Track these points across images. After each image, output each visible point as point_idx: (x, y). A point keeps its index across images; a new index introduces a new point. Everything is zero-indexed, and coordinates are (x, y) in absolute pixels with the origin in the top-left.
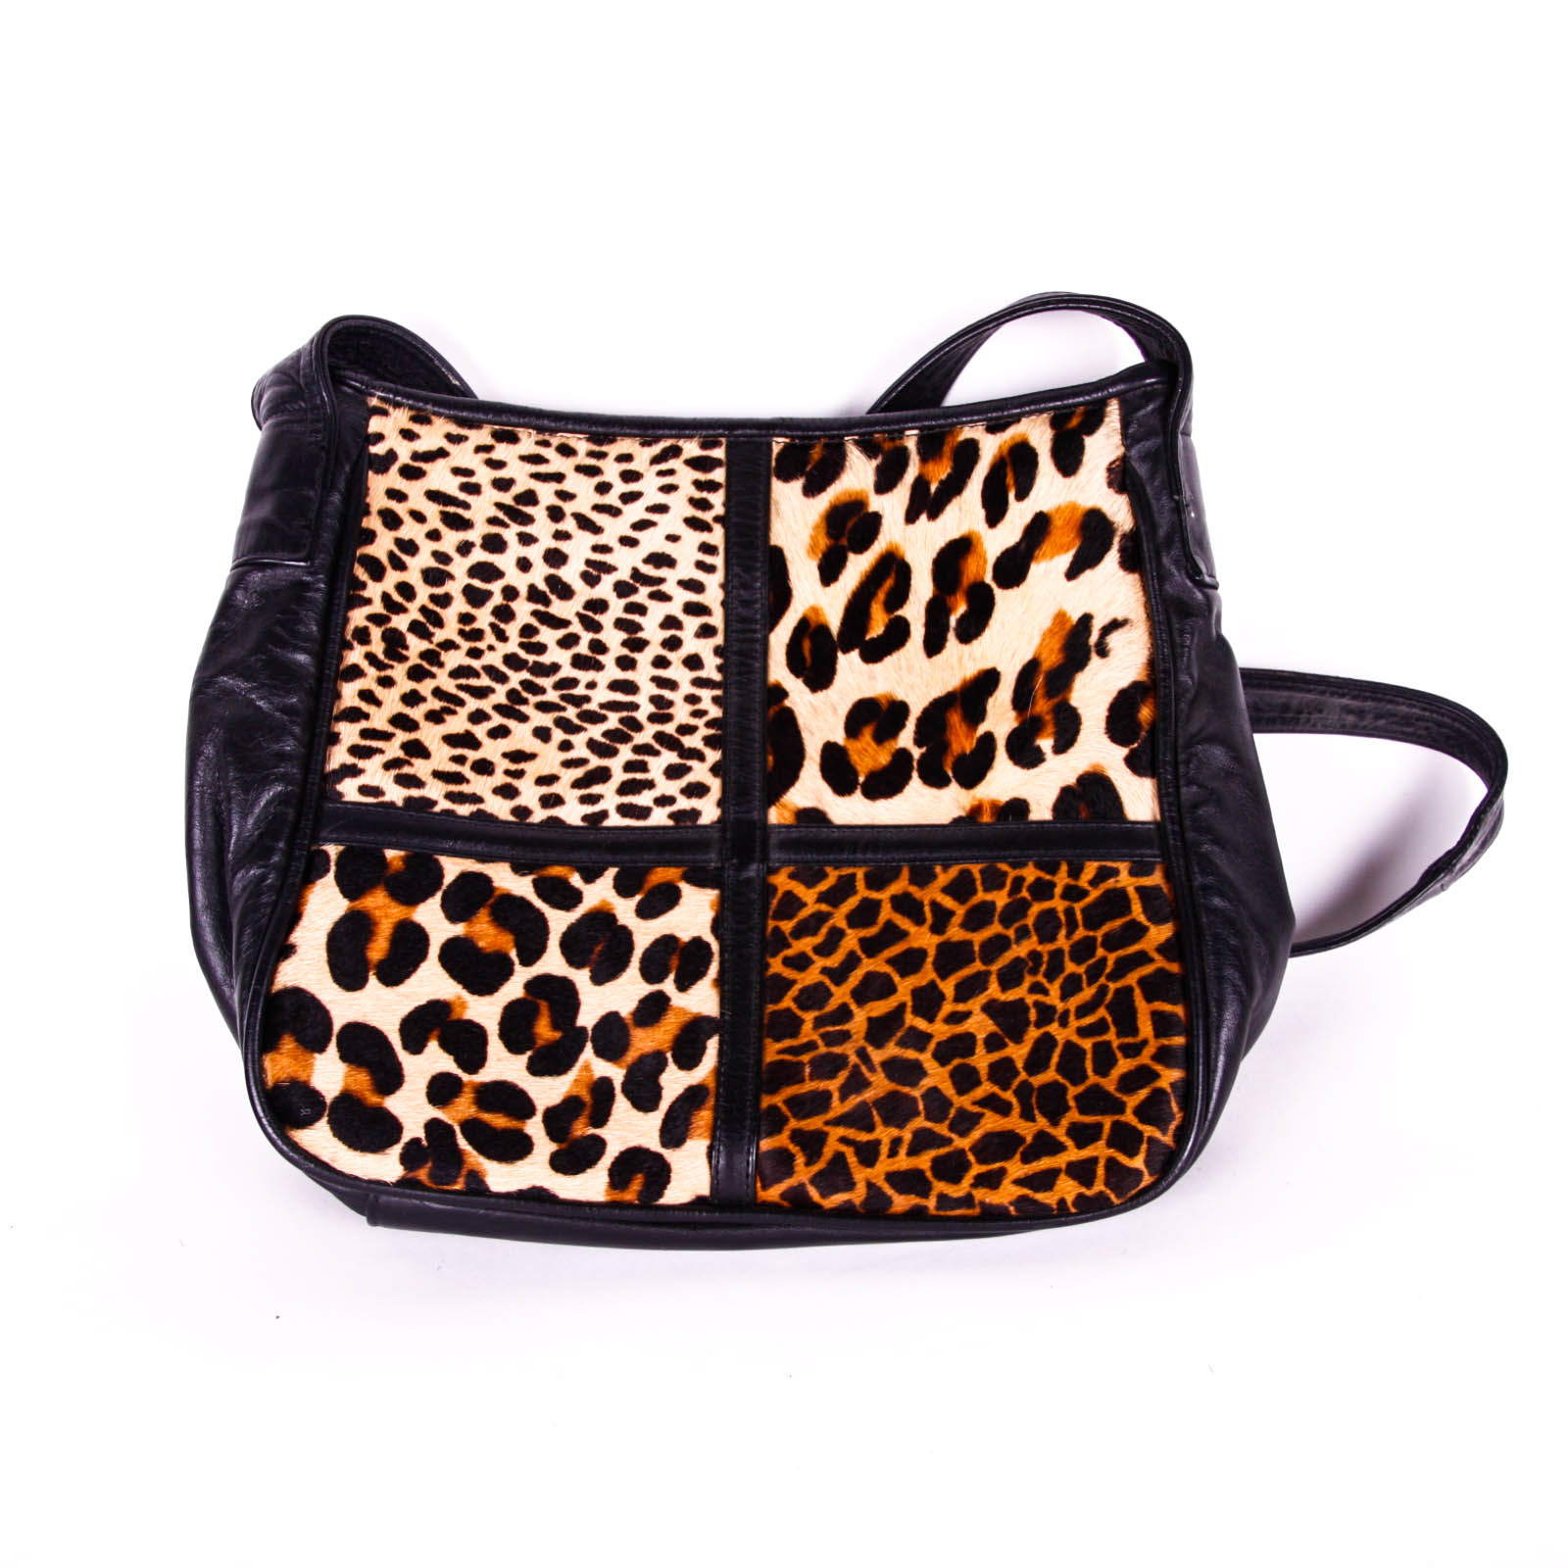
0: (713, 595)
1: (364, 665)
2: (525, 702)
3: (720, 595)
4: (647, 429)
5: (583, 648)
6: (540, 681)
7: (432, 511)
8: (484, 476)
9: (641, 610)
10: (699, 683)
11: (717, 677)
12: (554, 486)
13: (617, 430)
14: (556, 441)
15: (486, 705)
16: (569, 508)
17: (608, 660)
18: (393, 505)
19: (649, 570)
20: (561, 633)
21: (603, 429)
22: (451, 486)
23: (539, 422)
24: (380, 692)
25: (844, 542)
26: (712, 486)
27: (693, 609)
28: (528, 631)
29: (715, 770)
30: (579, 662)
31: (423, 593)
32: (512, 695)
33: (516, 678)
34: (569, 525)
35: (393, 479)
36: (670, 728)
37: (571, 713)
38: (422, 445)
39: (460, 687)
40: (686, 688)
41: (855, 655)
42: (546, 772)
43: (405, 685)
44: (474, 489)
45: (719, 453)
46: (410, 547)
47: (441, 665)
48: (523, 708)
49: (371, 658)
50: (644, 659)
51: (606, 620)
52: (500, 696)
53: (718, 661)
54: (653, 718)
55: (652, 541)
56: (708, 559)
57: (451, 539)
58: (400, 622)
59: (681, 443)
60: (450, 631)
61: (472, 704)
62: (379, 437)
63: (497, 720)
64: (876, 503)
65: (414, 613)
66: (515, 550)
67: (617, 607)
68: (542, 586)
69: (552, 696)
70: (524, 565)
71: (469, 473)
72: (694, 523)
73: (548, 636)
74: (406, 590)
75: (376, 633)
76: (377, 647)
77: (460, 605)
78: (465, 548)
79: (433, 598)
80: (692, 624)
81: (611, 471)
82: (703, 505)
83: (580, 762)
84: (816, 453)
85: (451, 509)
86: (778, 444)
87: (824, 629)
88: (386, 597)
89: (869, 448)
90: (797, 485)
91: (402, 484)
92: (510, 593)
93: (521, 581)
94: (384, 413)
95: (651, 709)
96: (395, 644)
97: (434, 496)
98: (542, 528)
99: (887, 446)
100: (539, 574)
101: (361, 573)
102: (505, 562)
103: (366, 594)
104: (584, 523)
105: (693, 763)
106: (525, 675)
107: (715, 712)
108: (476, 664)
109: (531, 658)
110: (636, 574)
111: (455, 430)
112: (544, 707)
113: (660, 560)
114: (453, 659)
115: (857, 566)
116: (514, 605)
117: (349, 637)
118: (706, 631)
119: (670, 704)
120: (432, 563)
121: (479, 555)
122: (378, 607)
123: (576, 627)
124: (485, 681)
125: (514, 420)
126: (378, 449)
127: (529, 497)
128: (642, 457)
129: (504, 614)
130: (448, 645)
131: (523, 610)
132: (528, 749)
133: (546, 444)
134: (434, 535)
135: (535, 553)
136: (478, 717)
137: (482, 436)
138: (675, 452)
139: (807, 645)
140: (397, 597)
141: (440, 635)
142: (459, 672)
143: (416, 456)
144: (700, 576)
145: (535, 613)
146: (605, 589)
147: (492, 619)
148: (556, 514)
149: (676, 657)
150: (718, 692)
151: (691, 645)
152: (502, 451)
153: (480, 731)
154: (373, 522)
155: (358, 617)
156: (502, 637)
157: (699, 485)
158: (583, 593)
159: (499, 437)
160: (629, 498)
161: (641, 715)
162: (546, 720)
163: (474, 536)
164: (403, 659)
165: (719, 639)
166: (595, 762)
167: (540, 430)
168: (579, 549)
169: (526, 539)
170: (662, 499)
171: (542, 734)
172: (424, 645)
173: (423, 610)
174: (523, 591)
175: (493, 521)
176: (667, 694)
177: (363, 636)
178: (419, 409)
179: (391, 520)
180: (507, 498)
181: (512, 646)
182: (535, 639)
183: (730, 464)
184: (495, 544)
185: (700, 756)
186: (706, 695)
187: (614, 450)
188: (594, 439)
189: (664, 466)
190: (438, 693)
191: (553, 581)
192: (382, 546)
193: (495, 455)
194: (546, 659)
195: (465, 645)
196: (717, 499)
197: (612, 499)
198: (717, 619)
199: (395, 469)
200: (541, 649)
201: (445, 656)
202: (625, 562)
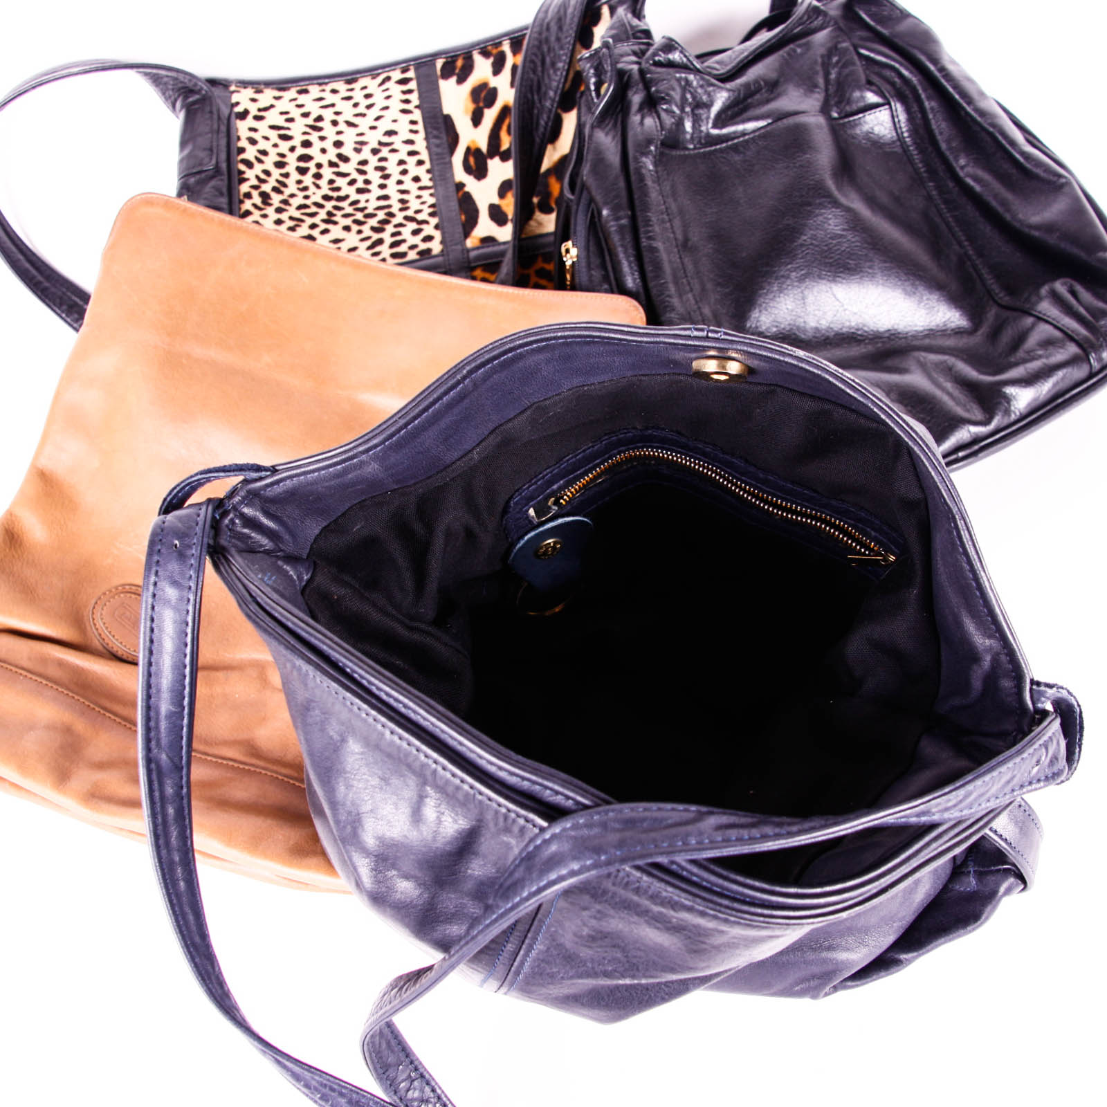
0: (421, 144)
1: (252, 209)
2: (334, 215)
3: (424, 144)
4: (372, 72)
5: (360, 184)
6: (341, 204)
7: (274, 135)
8: (296, 113)
9: (384, 159)
10: (421, 188)
11: (430, 184)
12: (332, 110)
13: (358, 76)
14: (329, 88)
15: (316, 220)
16: (340, 119)
17: (373, 187)
18: (252, 134)
19: (386, 139)
20: (348, 179)
21: (351, 78)
22: (280, 121)
23: (320, 81)
24: (262, 221)
25: (481, 104)
26: (410, 92)
27: (412, 153)
28: (331, 182)
29: (437, 227)
30: (360, 191)
31: (276, 173)
32: (330, 214)
33: (329, 206)
34: (342, 126)
35: (250, 122)
36: (410, 213)
37: (359, 216)
38: (262, 105)
39: (303, 214)
40: (416, 192)
41: (497, 159)
42: (352, 246)
43: (274, 216)
44: (291, 120)
45: (411, 74)
46: (264, 153)
47: (290, 205)
48: (335, 219)
49: (255, 206)
50: (391, 183)
51: (369, 168)
52: (323, 214)
53: (429, 176)
54: (401, 210)
55: (384, 125)
56: (414, 127)
57: (284, 147)
58: (266, 188)
59: (390, 74)
60: (292, 188)
61: (309, 221)
62: (237, 104)
63: (323, 226)
64: (494, 82)
65: (272, 182)
66: (318, 145)
67: (373, 161)
68: (335, 160)
69: (349, 210)
70: (324, 151)
71: (287, 113)
72: (404, 111)
73: (341, 182)
74: (267, 173)
75: (255, 194)
76: (257, 200)
77: (295, 176)
78: (292, 149)
79: (282, 175)
80: (412, 161)
81: (358, 96)
82: (407, 101)
83: (368, 238)
84: (460, 63)
85: (282, 132)
86: (439, 63)
87: (478, 151)
88: (257, 177)
89: (485, 53)
90: (454, 79)
91: (255, 124)
92: (319, 166)
93: (324, 159)
94: (238, 92)
95: (400, 205)
96: (265, 197)
97: (273, 127)
98: (329, 131)
99: (495, 52)
100: (332, 154)
101: (242, 167)
102: (314, 151)
103: (246, 176)
104: (350, 124)
105: (423, 226)
106: (333, 203)
107: (432, 201)
108: (308, 202)
109: (335, 194)
110: (380, 143)
111: (278, 94)
112: (346, 216)
113: (390, 133)
114: (296, 202)
115: (490, 115)
116: (322, 171)
117: (242, 197)
118: (420, 163)
119: (407, 202)
120: (278, 159)
121: (300, 151)
122: (255, 182)
123: (355, 175)
124: (314, 209)
125: (307, 83)
126: (239, 109)
127: (320, 119)
128: (372, 84)
129: (318, 176)
130: (292, 196)
131: (327, 173)
132: (341, 237)
133: (324, 90)
134: (275, 145)
135: (328, 145)
136: (313, 226)
137: (292, 93)
138: (388, 79)
139: (472, 161)
140: (263, 176)
141: (287, 192)
142: (300, 207)
143: (260, 110)
144: (412, 136)
145: (334, 173)
146: (366, 154)
147: (313, 180)
148: (335, 123)
149: (407, 179)
150: (432, 191)
151: (414, 170)
152: (302, 99)
153: (315, 233)
154: (243, 143)
155: (244, 188)
156: (318, 187)
157: (404, 92)
158: (355, 158)
159: (300, 92)
160: (369, 107)
161: (395, 210)
162: (348, 222)
163: (296, 142)
164: (270, 205)
165: (427, 165)
166: (376, 236)
167: (320, 84)
168: (349, 137)
169: (322, 138)
170: (386, 103)
171: (347, 229)
172: (281, 197)
173: (278, 181)
174: (325, 164)
175: (305, 133)
176: (405, 197)
177: (248, 196)
178: (256, 88)
179: (253, 142)
180: (310, 121)
181: (325, 190)
182: (335, 185)
183: (418, 78)
184: (307, 144)
185: (426, 222)
186: (426, 194)
187: (357, 86)
188: (349, 82)
189: (384, 87)
190: (291, 218)
191: (340, 156)
192: (251, 153)
193: (299, 102)
194: (342, 193)
195: (302, 194)
196: (414, 98)
197: (361, 109)
198: (425, 155)
199: (250, 117)
200: (338, 189)
201: (292, 201)
202: (373, 139)
